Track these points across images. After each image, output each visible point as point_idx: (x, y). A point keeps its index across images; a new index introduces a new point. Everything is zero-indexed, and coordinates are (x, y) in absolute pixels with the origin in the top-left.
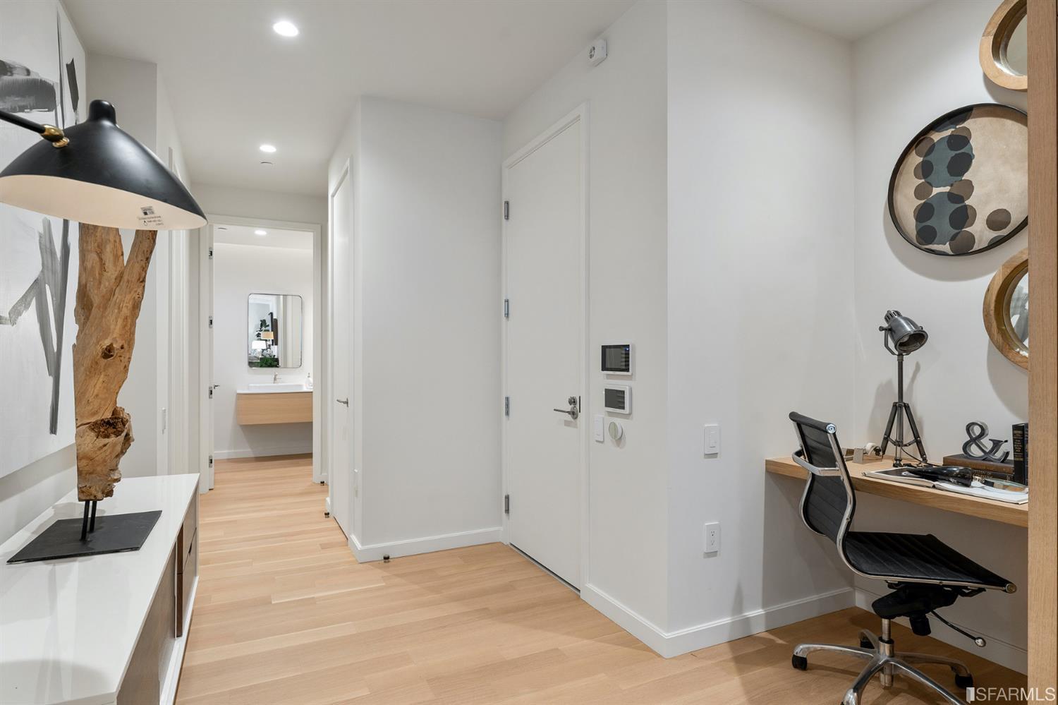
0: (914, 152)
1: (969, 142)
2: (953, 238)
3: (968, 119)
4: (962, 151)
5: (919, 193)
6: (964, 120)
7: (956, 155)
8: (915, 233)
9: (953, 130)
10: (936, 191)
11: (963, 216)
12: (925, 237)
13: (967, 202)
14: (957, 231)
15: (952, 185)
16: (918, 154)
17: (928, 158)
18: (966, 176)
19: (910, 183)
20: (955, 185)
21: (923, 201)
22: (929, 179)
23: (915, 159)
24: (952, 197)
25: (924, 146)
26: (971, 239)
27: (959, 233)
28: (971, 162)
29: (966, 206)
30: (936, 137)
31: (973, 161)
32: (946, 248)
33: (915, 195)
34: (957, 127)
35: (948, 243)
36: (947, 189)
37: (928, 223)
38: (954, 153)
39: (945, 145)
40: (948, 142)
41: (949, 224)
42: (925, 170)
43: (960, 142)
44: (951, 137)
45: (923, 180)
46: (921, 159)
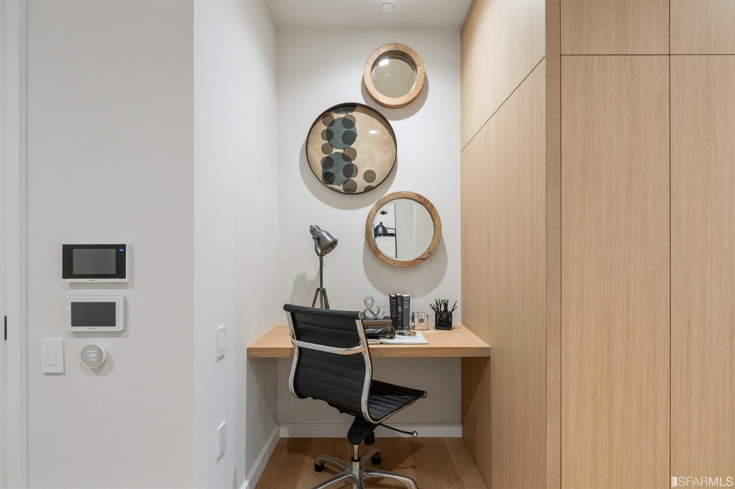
0: (321, 121)
1: (354, 125)
2: (345, 183)
3: (354, 111)
4: (350, 130)
5: (325, 149)
6: (352, 111)
7: (347, 131)
8: (322, 175)
9: (345, 115)
10: (335, 150)
11: (350, 170)
12: (328, 178)
13: (353, 162)
14: (347, 179)
15: (344, 149)
16: (324, 123)
17: (330, 128)
18: (352, 146)
19: (319, 142)
20: (346, 150)
21: (327, 155)
22: (331, 142)
23: (322, 127)
24: (345, 157)
25: (328, 120)
26: (355, 185)
27: (348, 180)
28: (355, 138)
29: (352, 164)
30: (336, 116)
31: (357, 138)
32: (341, 188)
33: (322, 151)
34: (348, 114)
35: (342, 185)
36: (342, 151)
37: (329, 170)
38: (346, 130)
39: (340, 123)
40: (342, 121)
41: (342, 173)
42: (328, 135)
43: (349, 123)
44: (344, 119)
45: (327, 142)
46: (326, 128)
